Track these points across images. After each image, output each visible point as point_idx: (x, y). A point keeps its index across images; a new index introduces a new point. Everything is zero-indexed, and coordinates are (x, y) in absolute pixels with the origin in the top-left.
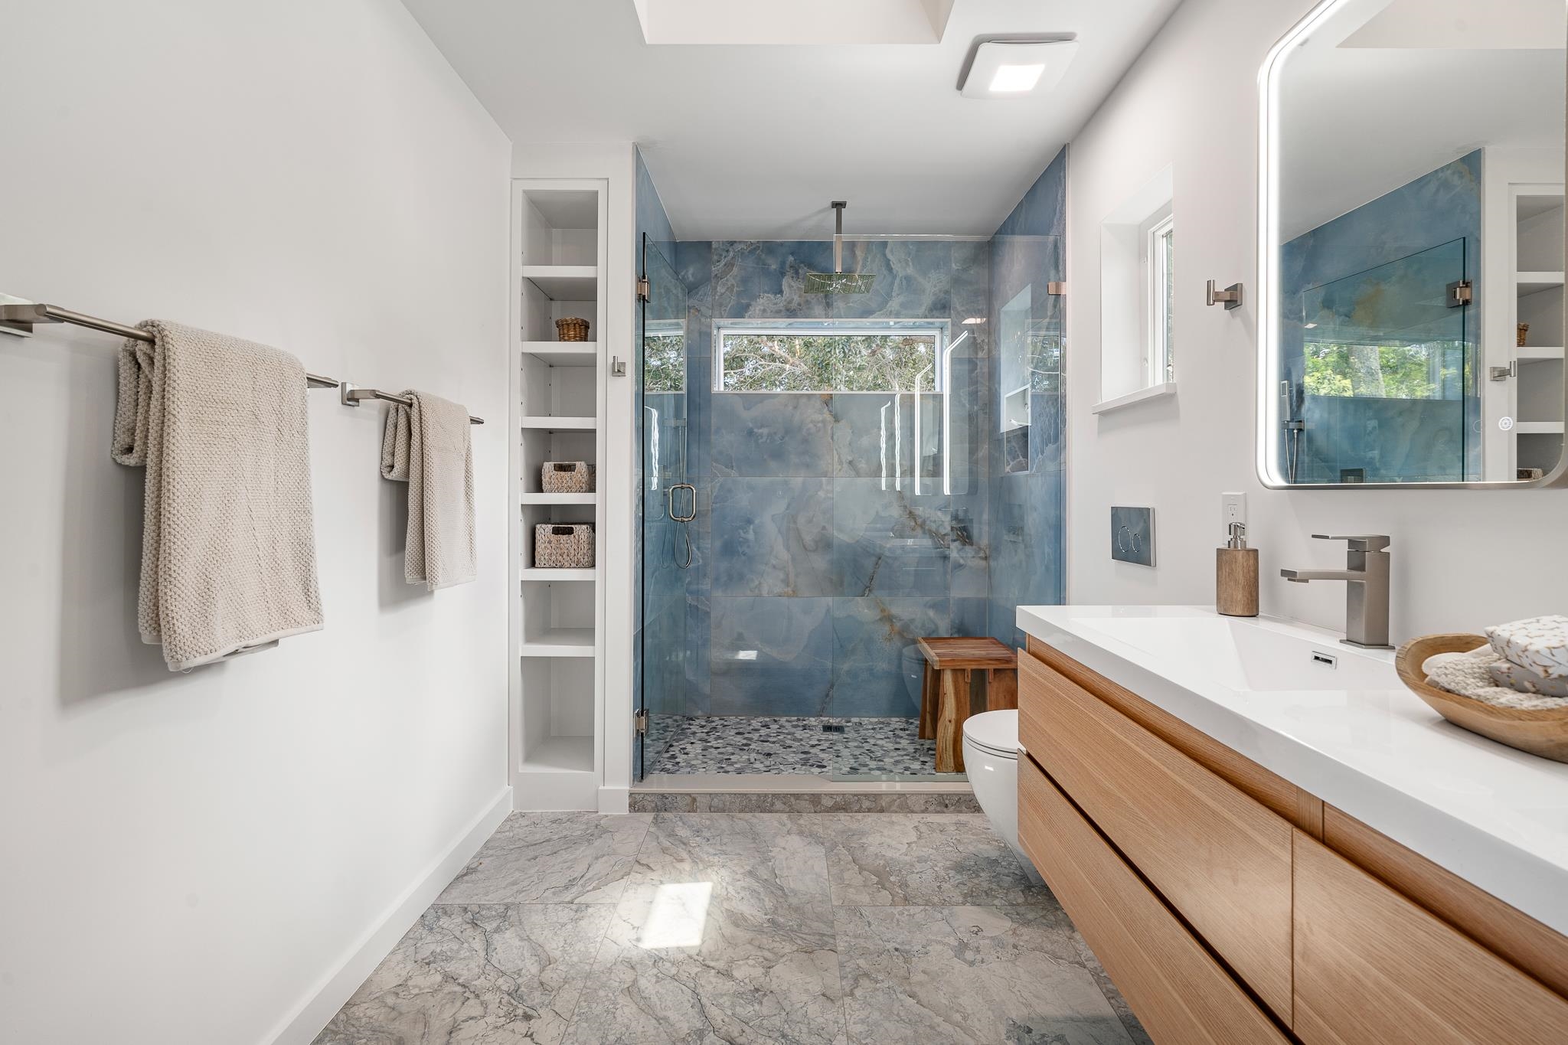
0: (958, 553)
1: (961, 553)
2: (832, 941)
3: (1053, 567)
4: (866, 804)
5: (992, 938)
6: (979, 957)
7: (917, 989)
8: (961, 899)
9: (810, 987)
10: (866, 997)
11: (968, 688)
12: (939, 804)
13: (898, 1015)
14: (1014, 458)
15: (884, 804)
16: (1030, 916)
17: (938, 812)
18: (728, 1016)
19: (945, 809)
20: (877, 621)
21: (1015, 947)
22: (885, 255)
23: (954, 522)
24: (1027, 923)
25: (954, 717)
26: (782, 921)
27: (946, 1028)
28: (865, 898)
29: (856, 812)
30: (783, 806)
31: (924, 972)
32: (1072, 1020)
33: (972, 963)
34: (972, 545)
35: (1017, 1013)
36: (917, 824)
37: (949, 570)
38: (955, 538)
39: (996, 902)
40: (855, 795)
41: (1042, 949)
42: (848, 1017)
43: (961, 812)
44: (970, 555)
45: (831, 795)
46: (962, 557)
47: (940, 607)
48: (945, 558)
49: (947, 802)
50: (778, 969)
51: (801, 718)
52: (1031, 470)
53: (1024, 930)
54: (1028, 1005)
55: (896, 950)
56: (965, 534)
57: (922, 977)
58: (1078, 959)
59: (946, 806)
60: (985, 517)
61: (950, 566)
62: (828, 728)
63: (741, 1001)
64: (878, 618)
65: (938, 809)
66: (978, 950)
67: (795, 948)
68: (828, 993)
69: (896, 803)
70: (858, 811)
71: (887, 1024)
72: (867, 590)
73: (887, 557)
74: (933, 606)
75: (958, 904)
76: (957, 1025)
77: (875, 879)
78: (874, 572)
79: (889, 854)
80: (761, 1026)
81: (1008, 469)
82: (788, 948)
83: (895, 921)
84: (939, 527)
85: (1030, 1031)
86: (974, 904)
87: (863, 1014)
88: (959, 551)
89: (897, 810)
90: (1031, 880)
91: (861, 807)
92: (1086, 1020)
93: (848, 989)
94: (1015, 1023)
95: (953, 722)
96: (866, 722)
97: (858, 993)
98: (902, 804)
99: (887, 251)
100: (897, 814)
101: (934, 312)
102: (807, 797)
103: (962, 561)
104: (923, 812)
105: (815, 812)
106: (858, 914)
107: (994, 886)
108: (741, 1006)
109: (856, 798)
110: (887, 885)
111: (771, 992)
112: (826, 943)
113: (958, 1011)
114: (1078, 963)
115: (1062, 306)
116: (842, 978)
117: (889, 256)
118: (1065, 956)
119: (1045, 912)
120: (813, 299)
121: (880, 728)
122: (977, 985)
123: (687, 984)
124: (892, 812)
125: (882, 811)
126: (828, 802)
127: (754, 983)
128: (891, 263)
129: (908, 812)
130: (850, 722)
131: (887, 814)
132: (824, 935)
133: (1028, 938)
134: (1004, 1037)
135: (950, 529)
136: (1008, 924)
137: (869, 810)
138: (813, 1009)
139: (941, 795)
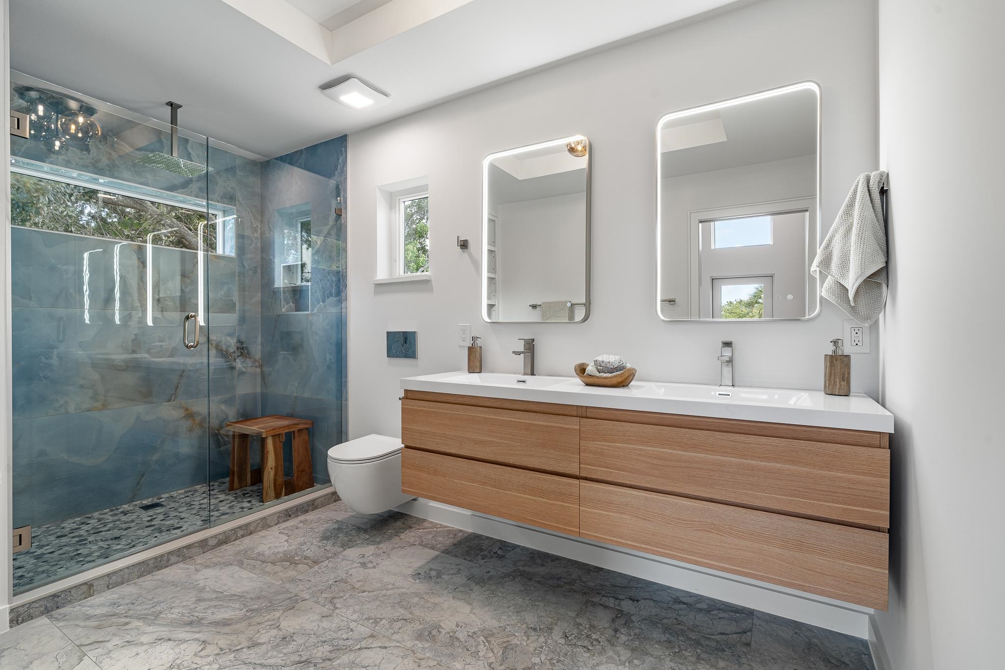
0: (241, 364)
1: (243, 364)
2: (298, 597)
3: (334, 366)
4: (240, 533)
5: (372, 555)
6: (374, 564)
7: (363, 588)
8: (342, 549)
9: (311, 619)
10: (344, 605)
11: (282, 445)
12: (286, 515)
13: (366, 601)
14: (287, 303)
15: (252, 529)
16: (378, 540)
17: (286, 521)
18: (283, 657)
19: (289, 518)
20: (182, 418)
21: (384, 553)
22: (186, 148)
23: (239, 344)
24: (379, 543)
25: (274, 464)
26: (256, 606)
27: (389, 592)
28: (294, 573)
29: (234, 541)
30: (178, 558)
31: (358, 581)
32: (429, 562)
33: (374, 567)
34: (251, 358)
35: (410, 571)
36: (279, 531)
37: (236, 376)
38: (239, 354)
39: (358, 542)
40: (233, 530)
41: (395, 548)
42: (345, 616)
43: (298, 516)
44: (249, 365)
45: (215, 536)
46: (244, 367)
47: (229, 402)
48: (232, 368)
49: (290, 513)
50: (283, 624)
51: (114, 508)
52: (312, 310)
53: (381, 546)
54: (410, 567)
55: (336, 582)
56: (246, 351)
57: (359, 584)
58: (411, 544)
59: (290, 516)
60: (259, 340)
61: (236, 373)
62: (146, 508)
63: (281, 647)
64: (183, 415)
65: (285, 519)
66: (371, 562)
67: (281, 612)
68: (324, 615)
69: (260, 525)
70: (235, 540)
71: (365, 607)
72: (174, 396)
73: (190, 370)
74: (225, 402)
75: (343, 552)
76: (393, 589)
77: (288, 563)
78: (179, 383)
79: (281, 550)
80: (307, 647)
81: (284, 310)
82: (277, 614)
83: (320, 572)
84: (228, 347)
85: (420, 574)
86: (349, 548)
87: (351, 610)
88: (242, 363)
89: (261, 529)
90: (364, 527)
91: (237, 536)
92: (433, 559)
93: (332, 608)
94: (412, 575)
95: (273, 469)
96: (176, 495)
97: (338, 605)
98: (264, 524)
99: (189, 147)
100: (261, 532)
101: (224, 200)
102: (197, 544)
103: (244, 370)
104: (276, 524)
105: (203, 553)
106: (297, 580)
107: (350, 537)
108: (284, 649)
109: (233, 531)
110: (297, 562)
111: (293, 633)
112: (297, 600)
113: (388, 585)
114: (412, 545)
115: (343, 222)
116: (324, 606)
117: (190, 151)
118: (405, 545)
119: (382, 536)
120: (122, 165)
121: (192, 495)
122: (385, 572)
123: (235, 664)
124: (257, 532)
125: (251, 533)
126: (213, 542)
127: (278, 637)
128: (191, 156)
129: (268, 528)
130: (161, 498)
131: (255, 534)
132: (291, 598)
133: (385, 547)
134: (413, 581)
135: (236, 348)
136: (372, 547)
137: (243, 536)
138: (325, 624)
139: (286, 510)
